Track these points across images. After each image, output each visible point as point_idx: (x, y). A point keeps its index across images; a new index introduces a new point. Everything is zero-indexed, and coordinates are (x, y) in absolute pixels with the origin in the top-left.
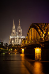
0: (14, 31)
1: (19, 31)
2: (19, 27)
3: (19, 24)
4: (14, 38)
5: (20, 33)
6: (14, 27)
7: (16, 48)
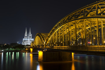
0: (26, 35)
1: (30, 35)
2: (30, 33)
3: (30, 31)
4: (26, 41)
5: (30, 37)
6: (26, 33)
7: (27, 48)
